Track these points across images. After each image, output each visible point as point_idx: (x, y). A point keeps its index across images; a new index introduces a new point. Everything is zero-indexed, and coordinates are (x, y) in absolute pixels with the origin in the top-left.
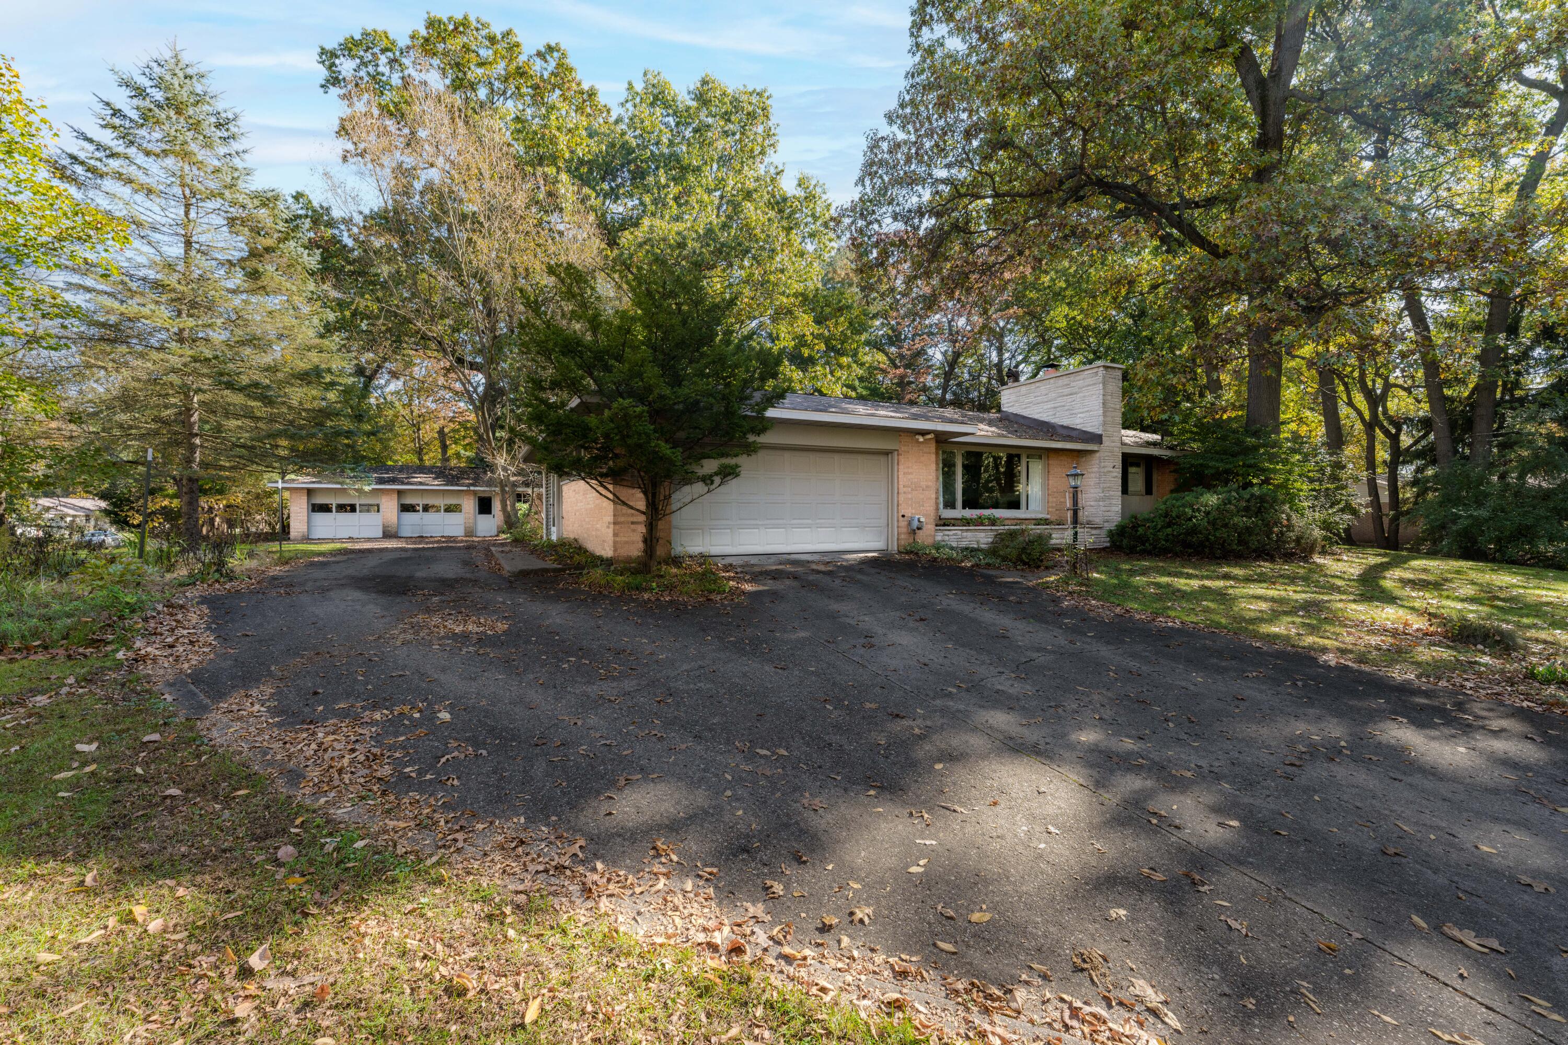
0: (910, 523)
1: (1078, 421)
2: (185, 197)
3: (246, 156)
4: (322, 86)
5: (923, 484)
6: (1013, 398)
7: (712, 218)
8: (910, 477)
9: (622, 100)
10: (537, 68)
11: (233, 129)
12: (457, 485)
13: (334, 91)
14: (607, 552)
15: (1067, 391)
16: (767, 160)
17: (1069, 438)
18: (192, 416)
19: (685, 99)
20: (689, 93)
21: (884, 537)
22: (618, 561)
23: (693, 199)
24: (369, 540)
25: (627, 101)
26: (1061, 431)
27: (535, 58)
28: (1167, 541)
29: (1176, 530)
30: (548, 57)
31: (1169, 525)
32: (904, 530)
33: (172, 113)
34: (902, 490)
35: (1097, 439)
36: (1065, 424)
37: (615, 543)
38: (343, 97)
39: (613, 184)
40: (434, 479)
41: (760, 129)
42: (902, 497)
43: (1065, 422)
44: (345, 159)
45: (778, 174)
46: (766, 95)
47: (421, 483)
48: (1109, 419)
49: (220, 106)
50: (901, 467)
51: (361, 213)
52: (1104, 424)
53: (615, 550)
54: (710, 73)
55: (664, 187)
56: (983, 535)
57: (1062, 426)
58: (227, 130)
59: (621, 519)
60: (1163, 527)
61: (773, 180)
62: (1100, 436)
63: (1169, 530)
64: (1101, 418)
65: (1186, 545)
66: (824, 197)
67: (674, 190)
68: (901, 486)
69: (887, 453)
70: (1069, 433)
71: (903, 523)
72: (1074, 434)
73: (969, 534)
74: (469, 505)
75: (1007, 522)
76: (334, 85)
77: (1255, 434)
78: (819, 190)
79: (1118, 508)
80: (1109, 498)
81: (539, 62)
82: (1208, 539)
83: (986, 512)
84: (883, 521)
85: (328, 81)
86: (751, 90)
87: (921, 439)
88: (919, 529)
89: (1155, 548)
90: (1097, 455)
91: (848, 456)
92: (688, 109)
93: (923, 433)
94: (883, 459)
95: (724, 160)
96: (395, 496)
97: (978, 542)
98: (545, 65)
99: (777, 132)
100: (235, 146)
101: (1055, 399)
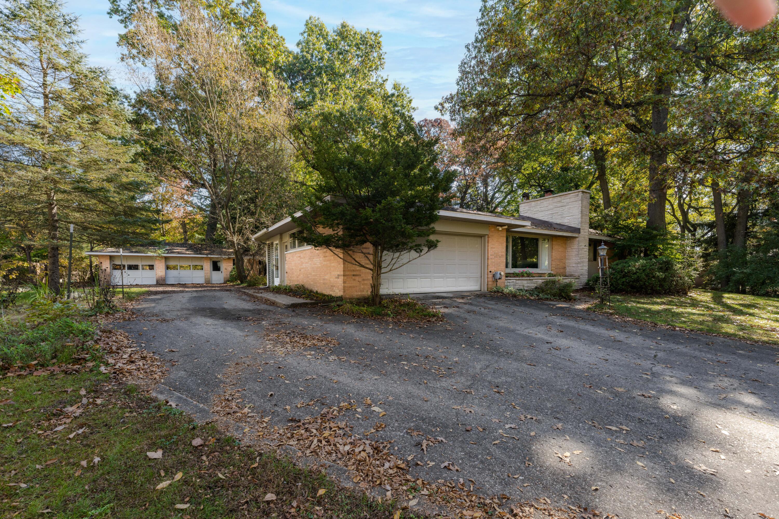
0: (494, 276)
1: (566, 221)
2: (43, 69)
3: (83, 45)
4: (108, 13)
5: (500, 254)
6: (527, 208)
7: (351, 103)
8: (494, 250)
9: (302, 31)
10: (242, 11)
11: (74, 27)
12: (201, 254)
13: (116, 17)
14: (337, 292)
15: (559, 204)
16: (379, 73)
17: (561, 230)
18: (53, 208)
19: (332, 36)
20: (334, 32)
21: (479, 284)
22: (346, 298)
23: (341, 92)
24: (150, 286)
25: (304, 32)
26: (556, 226)
27: (241, 5)
28: (623, 285)
29: (628, 279)
30: (249, 6)
31: (624, 276)
32: (490, 279)
33: (37, 12)
34: (490, 257)
35: (577, 230)
36: (558, 222)
37: (344, 287)
38: (122, 21)
39: (293, 82)
40: (187, 250)
41: (375, 55)
42: (490, 261)
43: (558, 221)
44: (122, 59)
45: (384, 81)
46: (378, 35)
47: (179, 253)
48: (583, 220)
49: (64, 11)
50: (490, 244)
51: (135, 92)
52: (582, 222)
53: (344, 292)
54: (346, 21)
55: (325, 84)
56: (525, 282)
57: (557, 224)
58: (70, 27)
59: (347, 273)
60: (620, 278)
61: (382, 85)
62: (579, 229)
63: (624, 279)
64: (580, 220)
65: (633, 287)
66: (408, 95)
67: (331, 86)
68: (489, 255)
69: (481, 236)
70: (561, 227)
71: (490, 276)
72: (563, 228)
73: (519, 282)
74: (208, 266)
75: (534, 275)
76: (116, 14)
77: (655, 229)
78: (405, 91)
79: (586, 268)
80: (583, 262)
81: (243, 8)
82: (645, 284)
83: (526, 270)
84: (479, 275)
85: (112, 10)
86: (371, 31)
87: (500, 229)
88: (499, 279)
89: (616, 288)
90: (577, 239)
91: (461, 238)
92: (335, 41)
93: (502, 225)
94: (479, 239)
95: (355, 72)
96: (164, 260)
97: (523, 286)
98: (247, 10)
99: (384, 57)
100: (75, 38)
101: (552, 209)
